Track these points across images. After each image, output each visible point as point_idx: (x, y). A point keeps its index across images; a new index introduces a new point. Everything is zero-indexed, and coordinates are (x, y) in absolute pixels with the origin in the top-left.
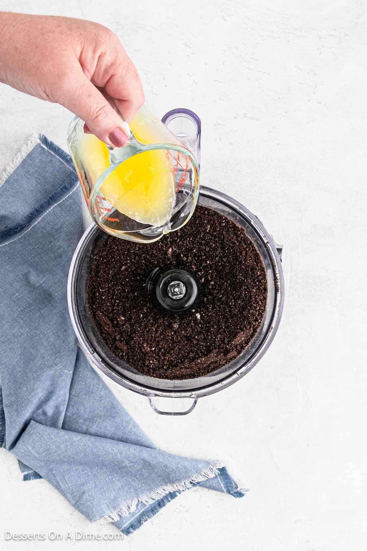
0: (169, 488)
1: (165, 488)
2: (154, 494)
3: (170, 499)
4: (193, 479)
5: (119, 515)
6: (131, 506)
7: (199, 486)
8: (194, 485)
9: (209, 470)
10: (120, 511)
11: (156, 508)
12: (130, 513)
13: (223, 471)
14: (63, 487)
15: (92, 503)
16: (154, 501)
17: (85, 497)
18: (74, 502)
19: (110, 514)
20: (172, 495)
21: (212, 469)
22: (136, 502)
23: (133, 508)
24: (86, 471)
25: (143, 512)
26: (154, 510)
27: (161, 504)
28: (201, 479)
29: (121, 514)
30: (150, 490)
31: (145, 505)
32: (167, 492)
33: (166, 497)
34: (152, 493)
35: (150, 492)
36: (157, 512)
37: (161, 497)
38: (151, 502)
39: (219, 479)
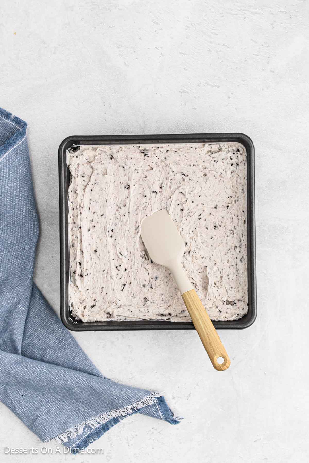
0: (114, 414)
1: (109, 413)
2: (100, 419)
3: (113, 424)
4: (134, 406)
5: (68, 436)
6: (79, 428)
7: (139, 413)
8: (135, 412)
9: (149, 398)
10: (69, 433)
11: (100, 432)
12: (77, 435)
13: (161, 400)
14: (19, 411)
15: (44, 426)
16: (99, 425)
17: (38, 420)
18: (28, 424)
19: (61, 436)
20: (116, 421)
21: (151, 397)
22: (84, 426)
23: (81, 431)
24: (40, 398)
25: (89, 435)
26: (98, 433)
27: (105, 428)
28: (141, 406)
29: (70, 436)
30: (97, 415)
31: (92, 428)
32: (111, 417)
33: (110, 422)
34: (98, 417)
35: (96, 417)
36: (102, 435)
37: (106, 421)
38: (97, 426)
39: (158, 407)
